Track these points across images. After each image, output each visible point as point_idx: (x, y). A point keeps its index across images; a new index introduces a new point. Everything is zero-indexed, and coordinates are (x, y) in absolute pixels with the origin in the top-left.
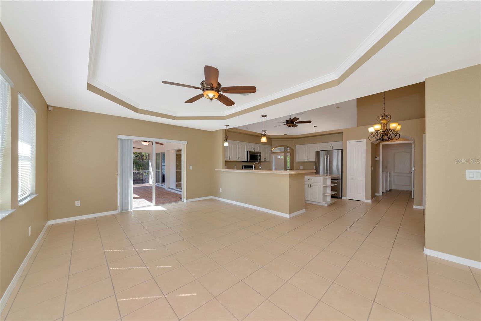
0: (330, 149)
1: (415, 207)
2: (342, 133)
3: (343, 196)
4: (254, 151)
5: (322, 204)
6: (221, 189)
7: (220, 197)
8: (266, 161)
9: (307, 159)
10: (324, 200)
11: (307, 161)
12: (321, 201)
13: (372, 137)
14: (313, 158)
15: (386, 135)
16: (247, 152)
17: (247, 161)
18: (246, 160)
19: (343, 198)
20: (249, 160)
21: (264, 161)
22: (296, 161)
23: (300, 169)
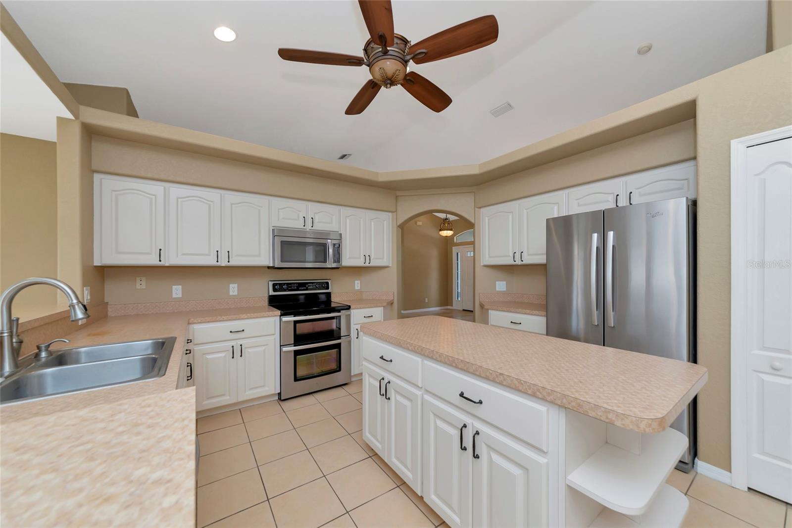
4: (308, 228)
8: (373, 264)
9: (518, 256)
11: (518, 262)
17: (271, 267)
18: (267, 263)
20: (276, 263)
21: (359, 264)
22: (482, 265)
23: (497, 289)
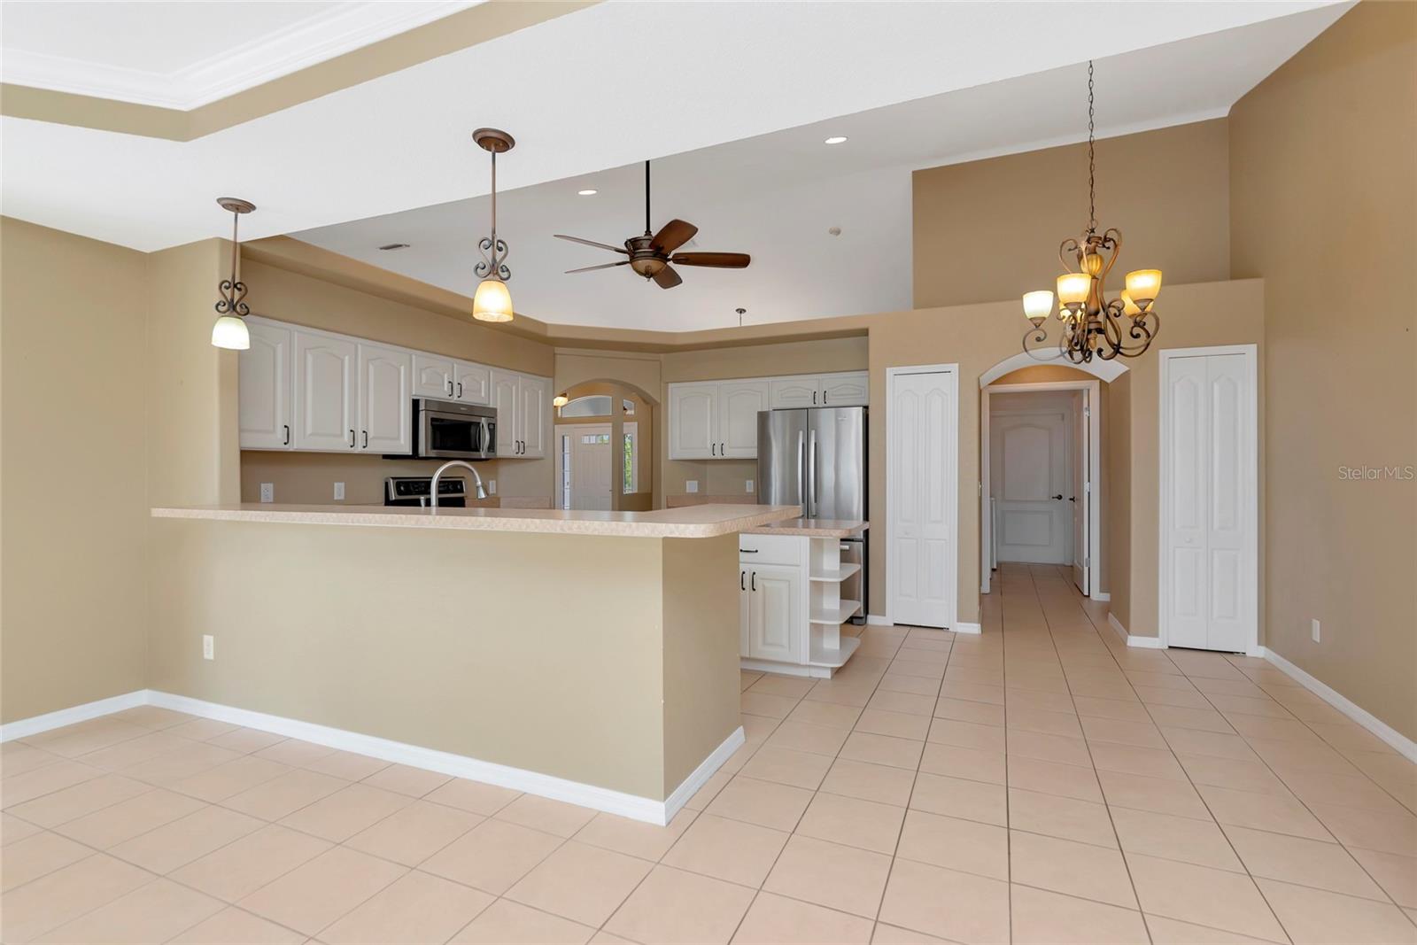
0: (814, 406)
1: (1134, 641)
2: (865, 333)
3: (870, 611)
4: (455, 399)
5: (804, 673)
6: (209, 640)
7: (200, 697)
8: (527, 455)
9: (717, 449)
10: (816, 652)
11: (718, 456)
12: (804, 658)
13: (1038, 339)
14: (742, 444)
15: (1100, 331)
16: (416, 403)
17: (415, 455)
18: (408, 450)
19: (873, 620)
20: (422, 451)
21: (513, 455)
22: (670, 458)
23: (688, 491)
